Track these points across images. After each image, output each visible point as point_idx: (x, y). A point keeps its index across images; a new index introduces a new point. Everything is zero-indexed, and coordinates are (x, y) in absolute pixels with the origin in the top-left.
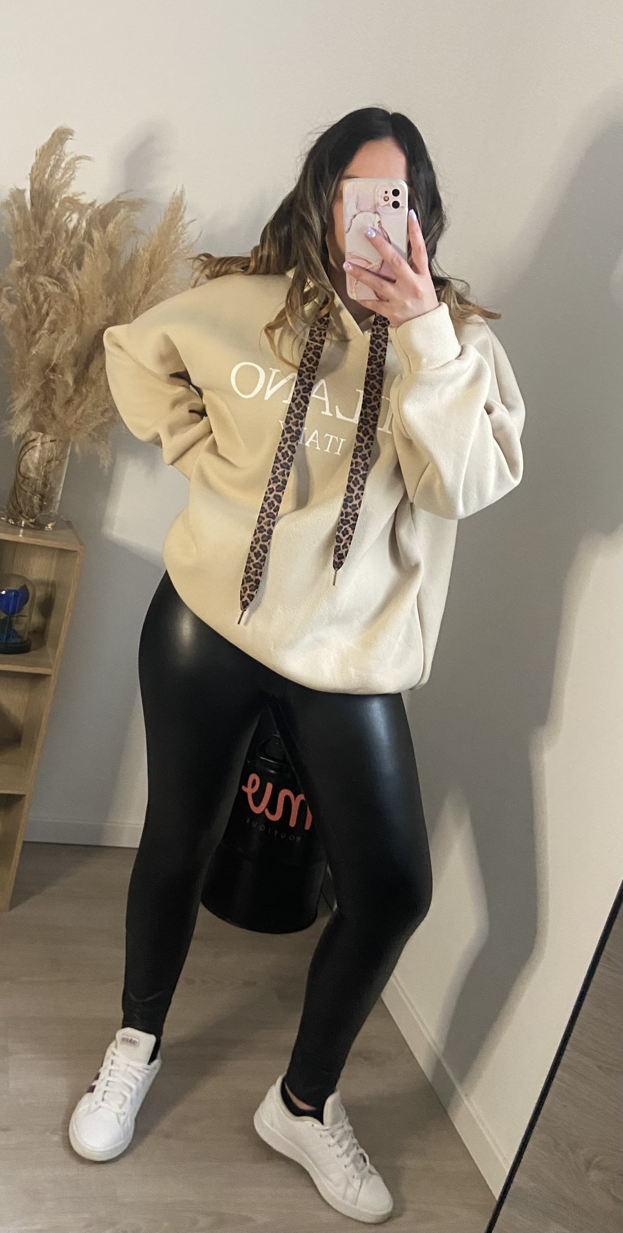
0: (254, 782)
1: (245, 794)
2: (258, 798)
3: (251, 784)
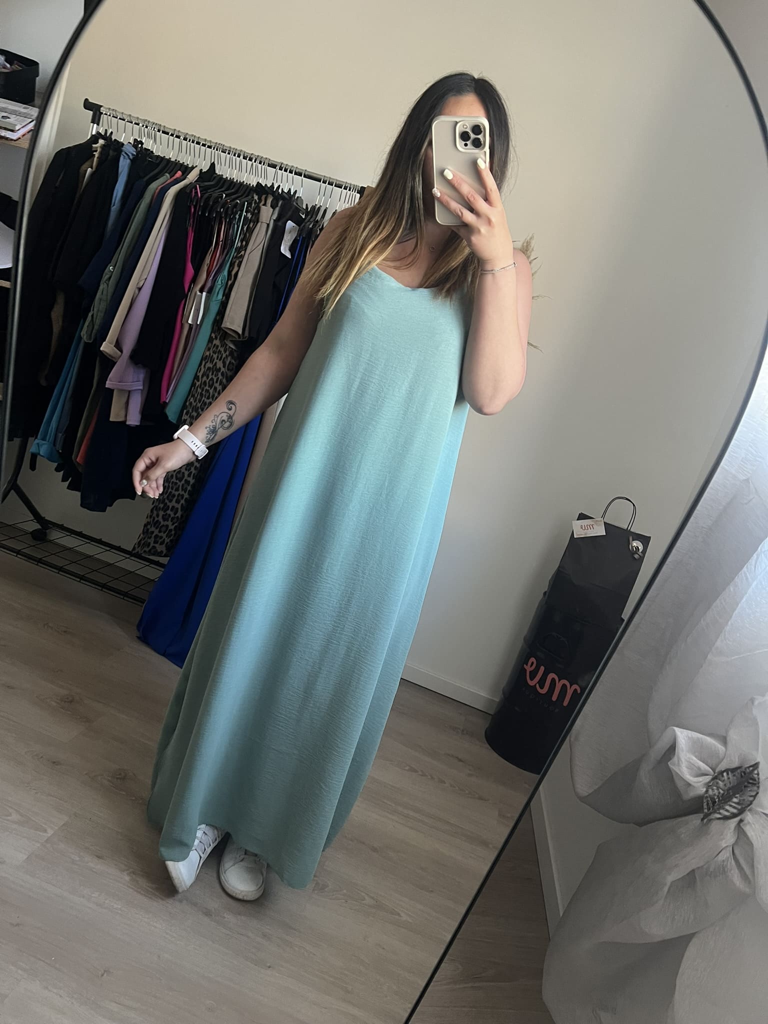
0: (533, 663)
1: (526, 670)
2: (533, 675)
3: (530, 664)
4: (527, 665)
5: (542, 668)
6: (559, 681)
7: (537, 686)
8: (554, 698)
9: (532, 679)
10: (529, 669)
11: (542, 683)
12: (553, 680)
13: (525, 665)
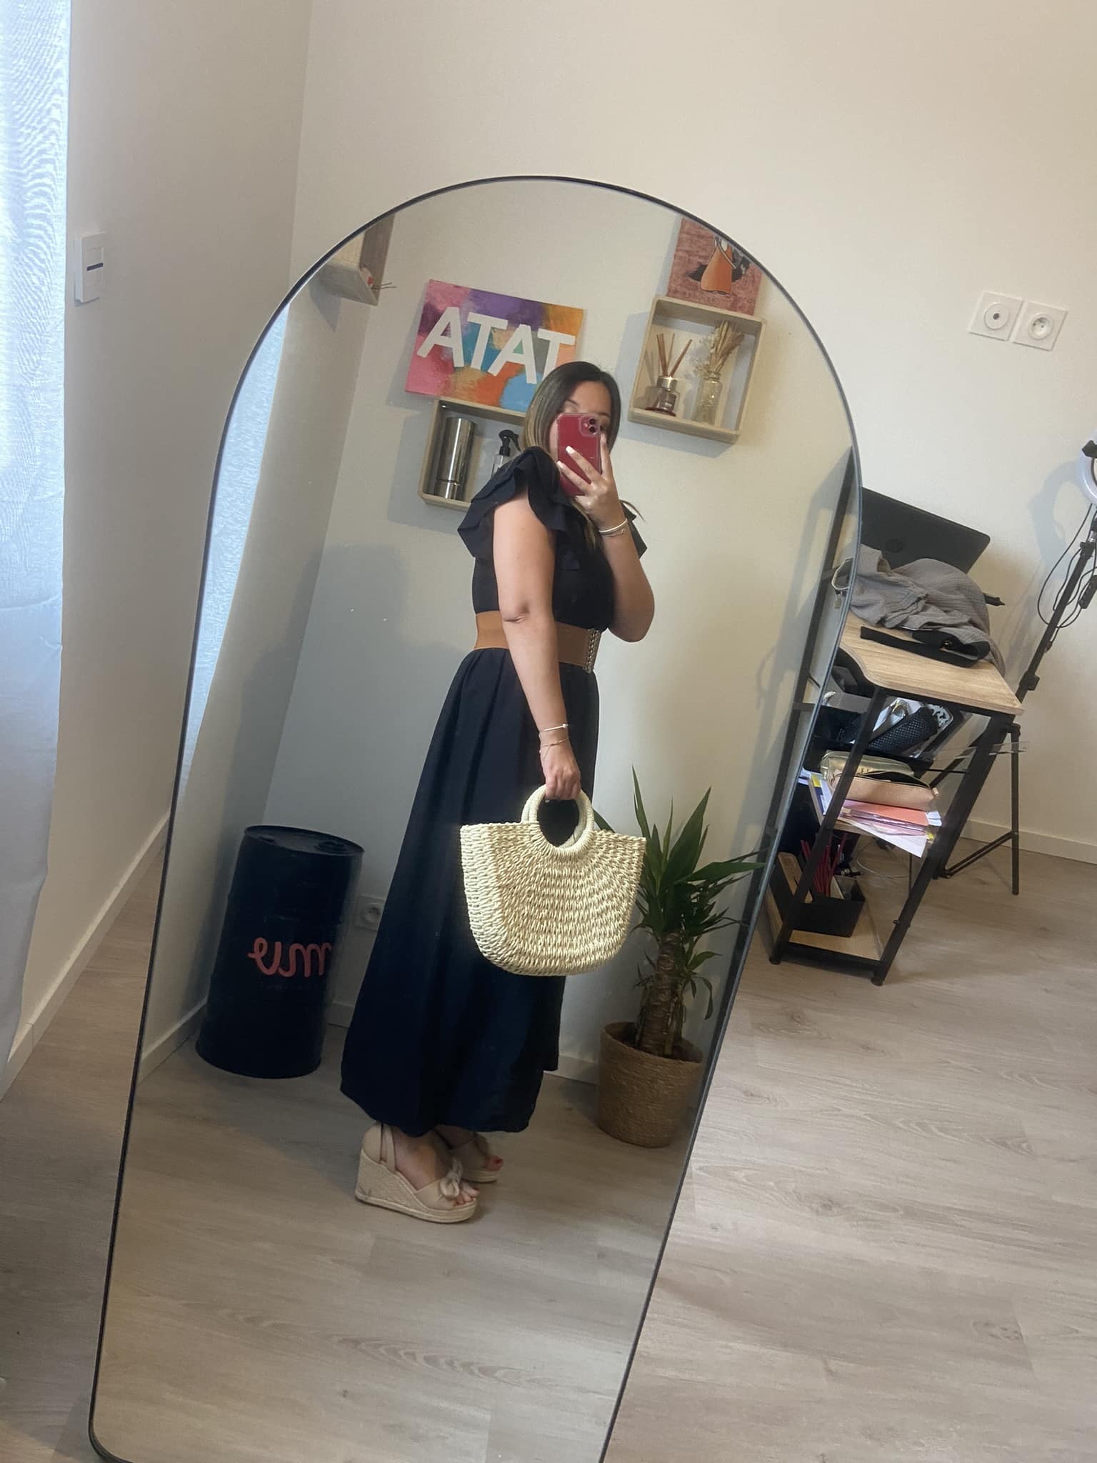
0: (261, 945)
1: (254, 960)
2: (268, 961)
3: (258, 947)
4: (253, 952)
5: (278, 945)
6: (305, 948)
8: (307, 973)
9: (268, 965)
10: (257, 956)
12: (298, 952)
13: (250, 955)
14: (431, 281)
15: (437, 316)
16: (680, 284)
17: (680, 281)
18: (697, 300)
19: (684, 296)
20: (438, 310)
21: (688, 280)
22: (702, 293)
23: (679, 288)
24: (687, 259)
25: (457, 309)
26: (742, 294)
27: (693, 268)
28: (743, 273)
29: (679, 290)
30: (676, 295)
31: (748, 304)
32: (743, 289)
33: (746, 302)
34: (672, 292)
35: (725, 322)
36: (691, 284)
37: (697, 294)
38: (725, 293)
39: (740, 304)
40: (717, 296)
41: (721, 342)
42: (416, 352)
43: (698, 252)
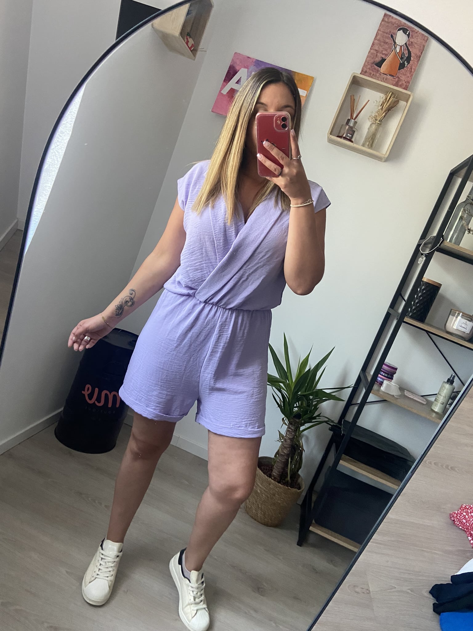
0: (89, 389)
1: (84, 395)
2: (91, 396)
3: (87, 389)
4: (84, 391)
5: (97, 390)
6: (110, 394)
7: (96, 402)
8: (110, 405)
9: (90, 399)
10: (86, 393)
11: (99, 400)
12: (106, 395)
13: (83, 392)
14: (236, 53)
15: (235, 73)
16: (369, 68)
17: (369, 67)
18: (377, 78)
19: (370, 75)
20: (236, 69)
21: (374, 66)
22: (380, 75)
23: (368, 70)
24: (375, 55)
25: (246, 70)
26: (403, 78)
27: (378, 60)
28: (406, 66)
29: (368, 71)
30: (365, 74)
31: (405, 84)
32: (404, 75)
33: (404, 82)
34: (363, 72)
35: (390, 92)
36: (375, 69)
37: (378, 75)
38: (394, 76)
39: (400, 83)
40: (389, 77)
41: (386, 103)
42: (221, 91)
43: (382, 51)
